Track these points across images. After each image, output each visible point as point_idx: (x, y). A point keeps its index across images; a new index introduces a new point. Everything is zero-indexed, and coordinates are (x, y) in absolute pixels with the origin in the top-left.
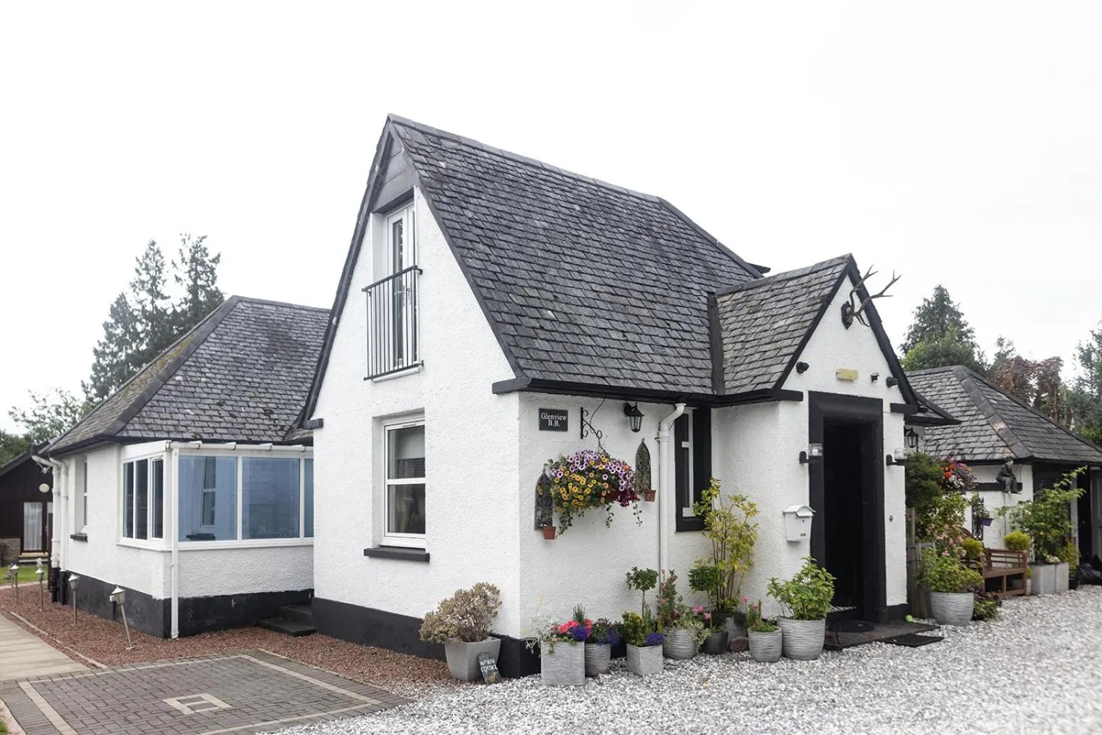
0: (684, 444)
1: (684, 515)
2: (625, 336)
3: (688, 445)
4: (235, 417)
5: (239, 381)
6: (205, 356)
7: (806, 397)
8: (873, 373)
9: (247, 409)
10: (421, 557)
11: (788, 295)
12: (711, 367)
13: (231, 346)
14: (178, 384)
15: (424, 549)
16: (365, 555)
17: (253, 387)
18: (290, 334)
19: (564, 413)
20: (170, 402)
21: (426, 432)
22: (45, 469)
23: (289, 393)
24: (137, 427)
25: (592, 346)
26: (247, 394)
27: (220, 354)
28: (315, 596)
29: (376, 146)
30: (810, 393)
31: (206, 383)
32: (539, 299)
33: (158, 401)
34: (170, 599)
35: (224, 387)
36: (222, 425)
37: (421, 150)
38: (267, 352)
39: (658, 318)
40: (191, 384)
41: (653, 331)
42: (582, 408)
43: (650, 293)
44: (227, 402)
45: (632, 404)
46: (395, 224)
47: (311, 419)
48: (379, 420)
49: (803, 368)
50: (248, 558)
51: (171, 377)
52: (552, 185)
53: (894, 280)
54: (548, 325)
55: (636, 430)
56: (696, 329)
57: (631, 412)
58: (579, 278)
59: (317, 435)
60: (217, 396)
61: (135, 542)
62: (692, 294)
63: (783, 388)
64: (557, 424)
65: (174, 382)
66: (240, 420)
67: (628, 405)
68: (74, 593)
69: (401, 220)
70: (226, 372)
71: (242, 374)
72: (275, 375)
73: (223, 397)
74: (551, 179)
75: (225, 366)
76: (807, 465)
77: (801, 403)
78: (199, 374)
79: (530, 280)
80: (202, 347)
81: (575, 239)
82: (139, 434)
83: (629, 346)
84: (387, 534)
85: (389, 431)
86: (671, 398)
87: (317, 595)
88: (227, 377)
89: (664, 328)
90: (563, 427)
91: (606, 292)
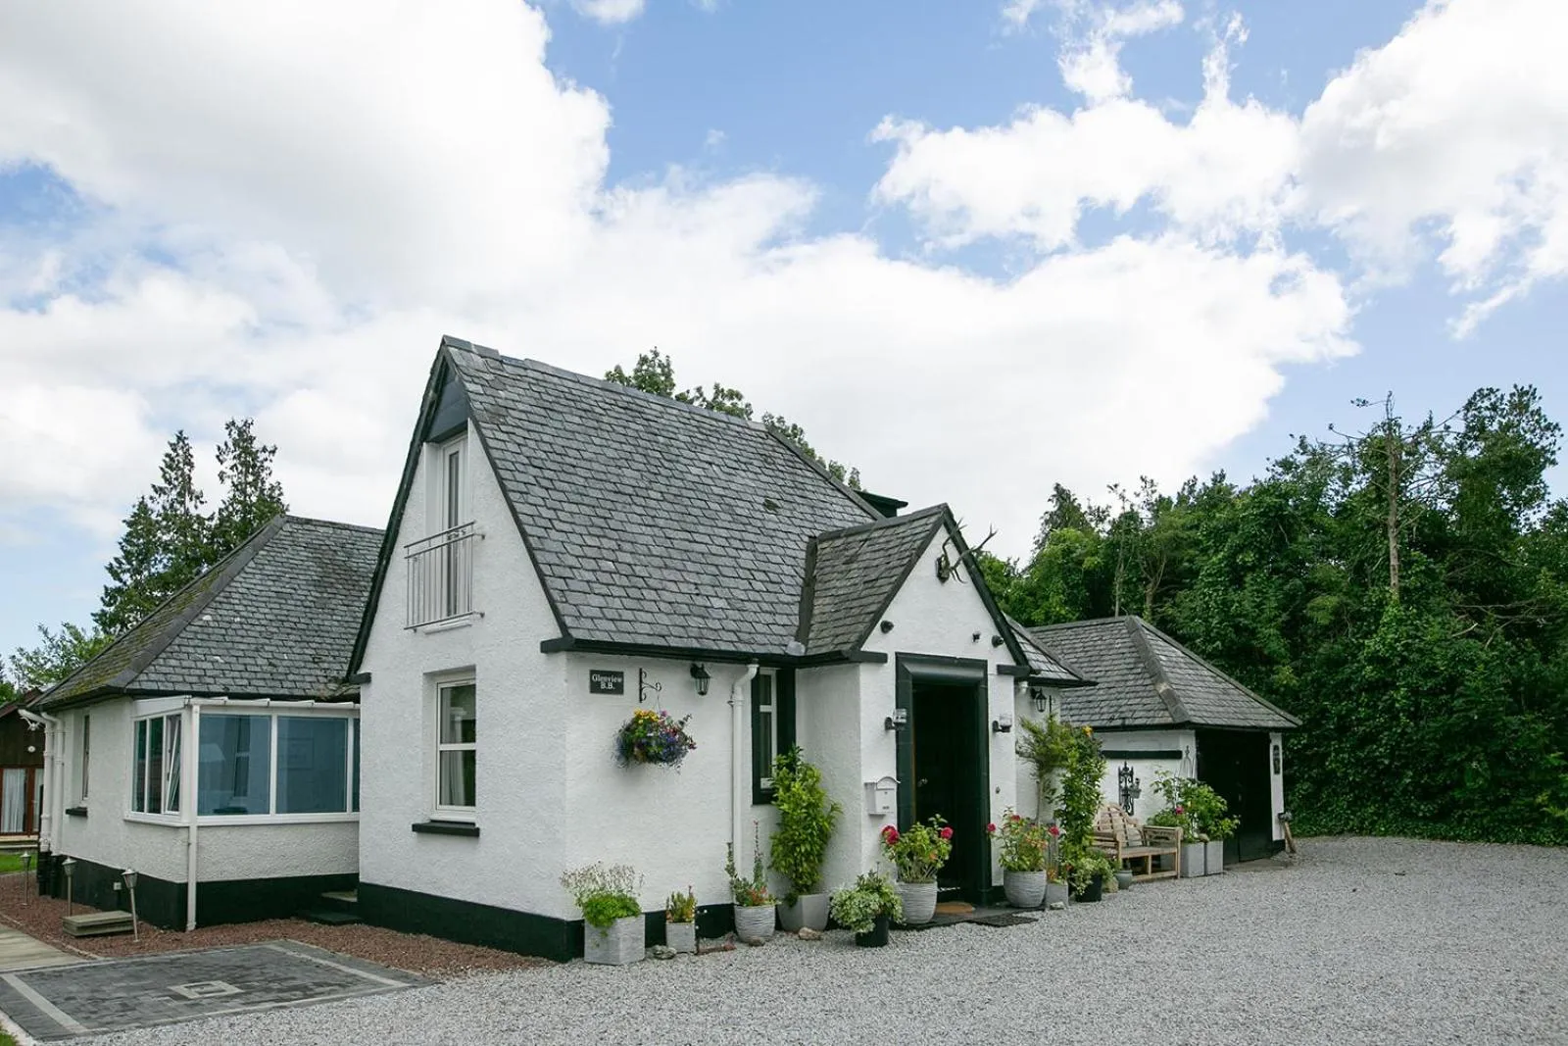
0: (763, 708)
1: (762, 786)
2: (697, 588)
3: (771, 709)
4: (275, 666)
5: (283, 621)
6: (240, 590)
7: (892, 660)
8: (974, 632)
9: (292, 657)
10: (470, 831)
11: (883, 546)
12: (797, 623)
13: (274, 578)
14: (207, 625)
15: (474, 824)
16: (414, 830)
17: (299, 629)
18: (349, 564)
19: (621, 674)
20: (194, 647)
21: (477, 692)
22: (33, 725)
23: (344, 636)
24: (153, 677)
25: (655, 601)
26: (292, 637)
27: (259, 588)
28: (361, 880)
29: (429, 370)
30: (897, 654)
31: (241, 623)
32: (599, 548)
33: (179, 645)
34: (186, 885)
35: (263, 629)
36: (259, 676)
37: (478, 378)
38: (318, 584)
39: (742, 568)
40: (222, 625)
41: (732, 583)
42: (641, 670)
43: (735, 539)
44: (266, 648)
45: (699, 664)
46: (451, 456)
47: (359, 673)
48: (431, 676)
49: (887, 627)
50: (284, 836)
51: (197, 616)
52: (634, 414)
53: (991, 535)
54: (605, 578)
55: (702, 694)
56: (787, 580)
57: (697, 673)
58: (652, 523)
59: (363, 691)
60: (253, 640)
61: (146, 816)
62: (789, 539)
63: (862, 649)
64: (611, 686)
65: (200, 623)
66: (281, 670)
67: (695, 665)
68: (69, 879)
69: (457, 452)
70: (267, 611)
71: (286, 613)
72: (328, 614)
73: (262, 641)
74: (634, 407)
75: (265, 602)
76: (893, 732)
77: (885, 665)
78: (232, 613)
79: (591, 526)
80: (237, 578)
81: (652, 478)
82: (154, 686)
83: (700, 601)
84: (439, 807)
85: (442, 689)
86: (742, 659)
87: (362, 879)
88: (267, 616)
89: (747, 579)
90: (618, 689)
91: (681, 539)
